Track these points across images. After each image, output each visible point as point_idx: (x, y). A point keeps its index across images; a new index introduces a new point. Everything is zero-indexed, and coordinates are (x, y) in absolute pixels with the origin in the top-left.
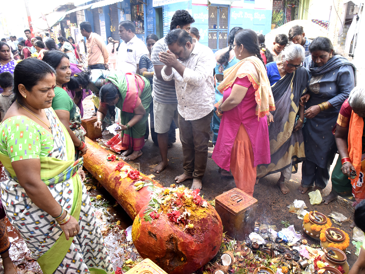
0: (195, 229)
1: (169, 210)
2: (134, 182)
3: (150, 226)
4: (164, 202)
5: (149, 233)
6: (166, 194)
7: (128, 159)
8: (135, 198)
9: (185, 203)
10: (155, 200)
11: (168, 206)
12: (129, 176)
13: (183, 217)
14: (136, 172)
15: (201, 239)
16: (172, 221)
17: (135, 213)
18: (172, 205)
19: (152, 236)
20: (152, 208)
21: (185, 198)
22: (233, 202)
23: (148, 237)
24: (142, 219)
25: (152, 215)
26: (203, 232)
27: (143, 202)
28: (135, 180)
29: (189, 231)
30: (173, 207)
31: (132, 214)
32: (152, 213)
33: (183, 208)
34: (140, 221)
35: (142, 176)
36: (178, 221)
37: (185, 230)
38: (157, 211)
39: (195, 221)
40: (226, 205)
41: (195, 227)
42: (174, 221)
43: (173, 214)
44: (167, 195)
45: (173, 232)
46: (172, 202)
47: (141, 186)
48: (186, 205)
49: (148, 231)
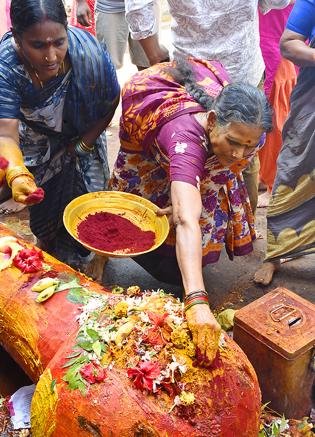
0: (198, 406)
1: (131, 360)
2: (30, 280)
3: (83, 403)
4: (116, 336)
5: (79, 421)
6: (121, 315)
7: (4, 211)
8: (36, 322)
9: (171, 341)
10: (91, 332)
11: (128, 347)
12: (15, 263)
13: (167, 377)
14: (33, 254)
15: (214, 431)
16: (138, 386)
17: (38, 362)
18: (138, 344)
19: (88, 430)
20: (85, 353)
21: (171, 325)
22: (279, 326)
23: (78, 432)
24: (58, 382)
25: (87, 373)
26: (218, 413)
27: (57, 333)
28: (32, 275)
29: (184, 412)
30: (142, 350)
31: (29, 365)
32: (87, 367)
33: (167, 353)
34: (55, 389)
35: (49, 264)
36: (154, 387)
37: (174, 409)
38: (98, 362)
39: (197, 386)
40: (263, 334)
41: (198, 401)
42: (145, 389)
43: (144, 371)
44: (123, 318)
45: (142, 416)
46: (136, 338)
47: (50, 291)
48: (174, 346)
49: (76, 415)
